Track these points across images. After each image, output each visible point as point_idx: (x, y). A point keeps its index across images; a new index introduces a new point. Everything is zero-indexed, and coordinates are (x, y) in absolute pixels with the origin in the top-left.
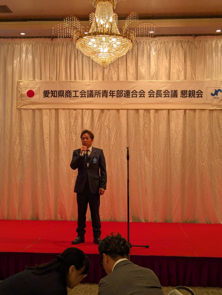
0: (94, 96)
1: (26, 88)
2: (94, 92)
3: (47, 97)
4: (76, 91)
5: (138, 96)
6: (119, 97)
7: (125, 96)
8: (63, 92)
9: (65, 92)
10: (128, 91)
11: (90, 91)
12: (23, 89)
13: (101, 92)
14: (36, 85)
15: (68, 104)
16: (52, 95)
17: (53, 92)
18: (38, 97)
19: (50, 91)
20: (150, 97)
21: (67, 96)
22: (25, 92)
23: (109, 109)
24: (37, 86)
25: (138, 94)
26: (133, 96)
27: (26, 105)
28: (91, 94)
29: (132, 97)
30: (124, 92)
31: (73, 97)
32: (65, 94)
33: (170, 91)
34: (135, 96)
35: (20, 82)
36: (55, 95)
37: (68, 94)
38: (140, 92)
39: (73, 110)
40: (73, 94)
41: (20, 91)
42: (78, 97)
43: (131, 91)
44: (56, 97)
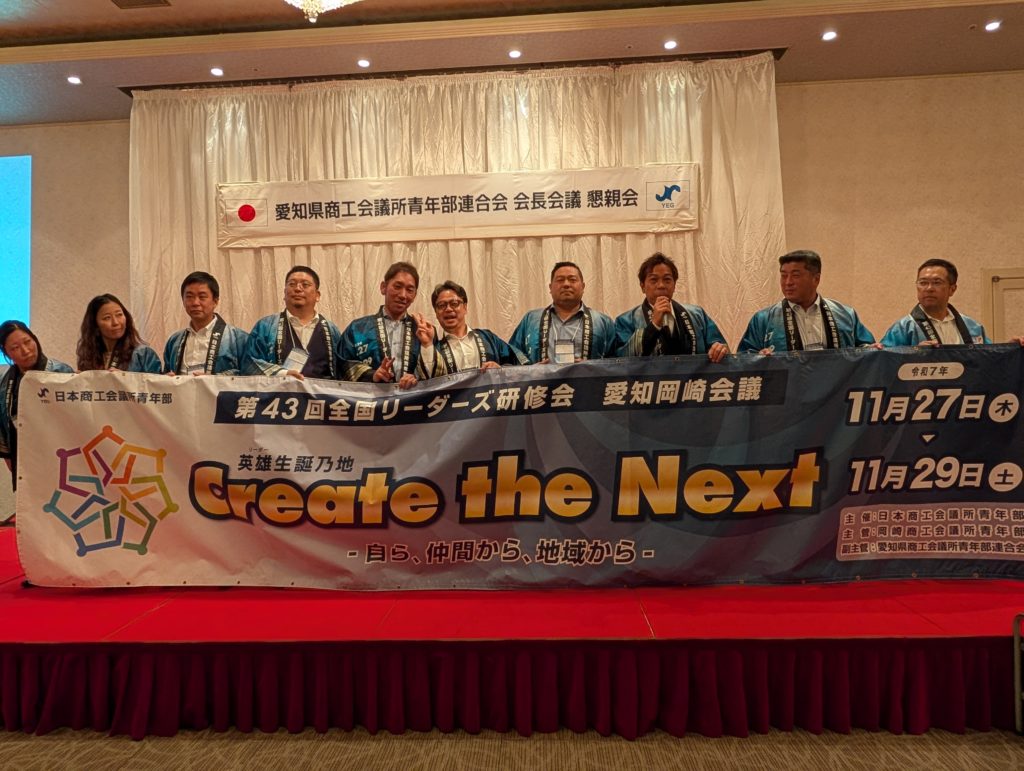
0: (391, 211)
1: (237, 200)
2: (390, 203)
3: (285, 218)
4: (348, 203)
5: (492, 207)
6: (448, 211)
7: (461, 210)
8: (321, 206)
9: (324, 206)
10: (468, 196)
11: (382, 200)
13: (407, 202)
14: (259, 192)
15: (332, 233)
16: (296, 214)
17: (298, 208)
19: (290, 206)
20: (519, 208)
21: (329, 214)
22: (235, 210)
23: (427, 241)
24: (261, 196)
25: (490, 203)
26: (480, 207)
27: (237, 239)
28: (384, 207)
29: (478, 210)
30: (458, 201)
31: (343, 215)
32: (324, 210)
33: (563, 195)
34: (485, 207)
35: (220, 187)
36: (303, 215)
37: (332, 211)
38: (495, 199)
39: (342, 247)
40: (343, 209)
41: (222, 209)
42: (355, 215)
43: (476, 196)
44: (306, 217)
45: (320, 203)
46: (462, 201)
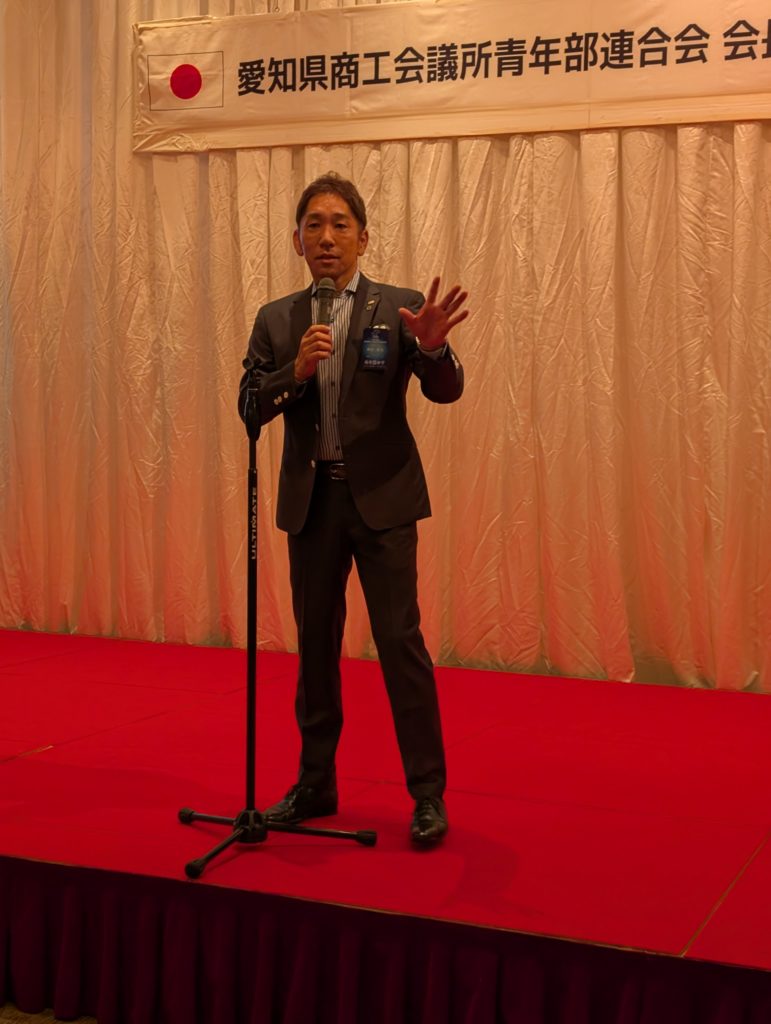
0: (459, 71)
1: (168, 55)
2: (460, 52)
3: (254, 90)
4: (376, 56)
5: (674, 55)
6: (578, 68)
7: (606, 64)
8: (323, 63)
9: (329, 63)
10: (622, 33)
11: (443, 47)
12: (155, 64)
13: (492, 49)
14: (209, 39)
15: (342, 119)
16: (276, 81)
17: (281, 68)
18: (219, 93)
19: (266, 65)
20: (733, 56)
21: (339, 81)
22: (163, 75)
23: (530, 136)
24: (214, 45)
25: (671, 46)
26: (649, 57)
28: (446, 63)
29: (643, 63)
30: (601, 43)
31: (366, 82)
32: (328, 73)
34: (658, 56)
35: (141, 31)
36: (289, 82)
37: (344, 73)
38: (681, 37)
39: (365, 149)
40: (366, 70)
41: (141, 73)
42: (387, 81)
43: (639, 33)
44: (293, 87)
45: (323, 57)
46: (609, 45)
